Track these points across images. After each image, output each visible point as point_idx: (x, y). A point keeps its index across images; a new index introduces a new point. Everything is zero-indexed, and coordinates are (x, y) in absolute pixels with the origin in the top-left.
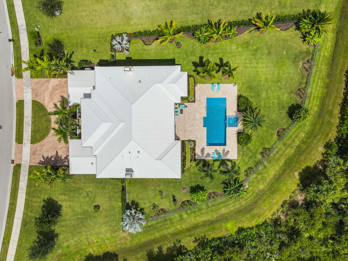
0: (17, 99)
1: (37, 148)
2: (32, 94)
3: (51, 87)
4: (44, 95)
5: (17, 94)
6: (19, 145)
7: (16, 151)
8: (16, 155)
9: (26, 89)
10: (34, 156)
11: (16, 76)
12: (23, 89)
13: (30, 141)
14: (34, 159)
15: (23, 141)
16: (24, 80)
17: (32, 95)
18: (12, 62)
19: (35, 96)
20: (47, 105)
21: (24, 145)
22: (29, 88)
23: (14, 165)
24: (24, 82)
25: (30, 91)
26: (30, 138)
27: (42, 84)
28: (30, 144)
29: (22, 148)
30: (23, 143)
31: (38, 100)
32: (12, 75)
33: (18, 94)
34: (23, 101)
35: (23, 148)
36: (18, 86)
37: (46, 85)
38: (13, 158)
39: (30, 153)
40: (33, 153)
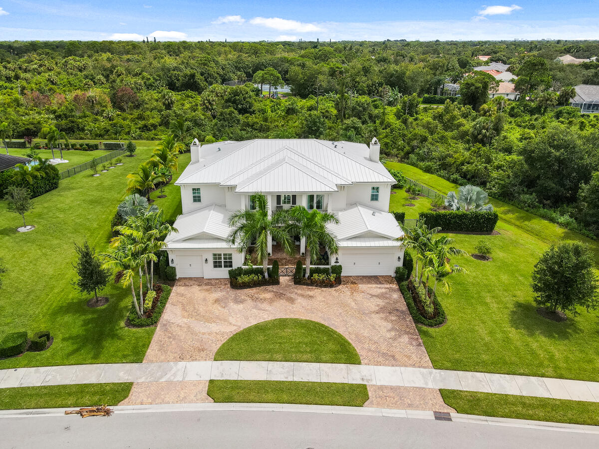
0: (203, 401)
1: (370, 350)
2: (193, 360)
3: (185, 320)
4: (204, 334)
5: (184, 400)
6: (370, 394)
7: (396, 405)
8: (410, 406)
9: (175, 375)
10: (397, 356)
11: (115, 404)
12: (169, 383)
13: (351, 366)
14: (409, 357)
15: (354, 382)
16: (140, 381)
17: (199, 360)
18: (58, 413)
19: (203, 354)
20: (235, 328)
21: (368, 380)
22: (172, 368)
23: (453, 414)
24: (148, 380)
25: (182, 364)
26: (343, 366)
27: (170, 338)
28: (362, 367)
29: (381, 388)
30: (361, 382)
31: (216, 348)
32: (108, 413)
33: (185, 397)
34: (211, 381)
35: (379, 384)
36: (156, 398)
37: (175, 329)
38: (429, 415)
39: (393, 366)
40: (390, 359)
